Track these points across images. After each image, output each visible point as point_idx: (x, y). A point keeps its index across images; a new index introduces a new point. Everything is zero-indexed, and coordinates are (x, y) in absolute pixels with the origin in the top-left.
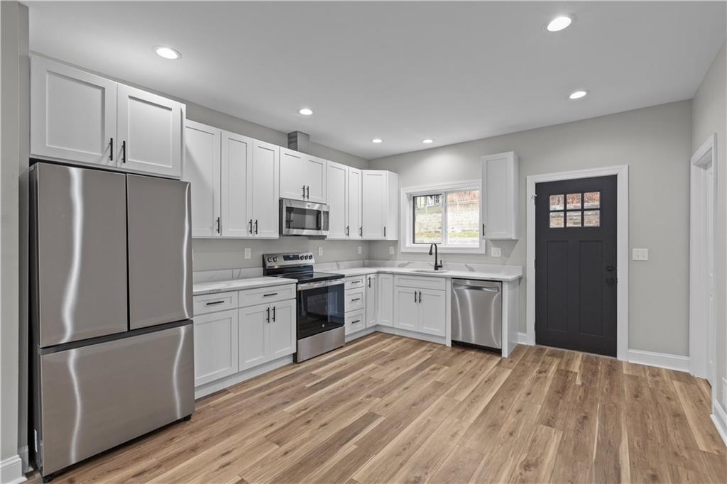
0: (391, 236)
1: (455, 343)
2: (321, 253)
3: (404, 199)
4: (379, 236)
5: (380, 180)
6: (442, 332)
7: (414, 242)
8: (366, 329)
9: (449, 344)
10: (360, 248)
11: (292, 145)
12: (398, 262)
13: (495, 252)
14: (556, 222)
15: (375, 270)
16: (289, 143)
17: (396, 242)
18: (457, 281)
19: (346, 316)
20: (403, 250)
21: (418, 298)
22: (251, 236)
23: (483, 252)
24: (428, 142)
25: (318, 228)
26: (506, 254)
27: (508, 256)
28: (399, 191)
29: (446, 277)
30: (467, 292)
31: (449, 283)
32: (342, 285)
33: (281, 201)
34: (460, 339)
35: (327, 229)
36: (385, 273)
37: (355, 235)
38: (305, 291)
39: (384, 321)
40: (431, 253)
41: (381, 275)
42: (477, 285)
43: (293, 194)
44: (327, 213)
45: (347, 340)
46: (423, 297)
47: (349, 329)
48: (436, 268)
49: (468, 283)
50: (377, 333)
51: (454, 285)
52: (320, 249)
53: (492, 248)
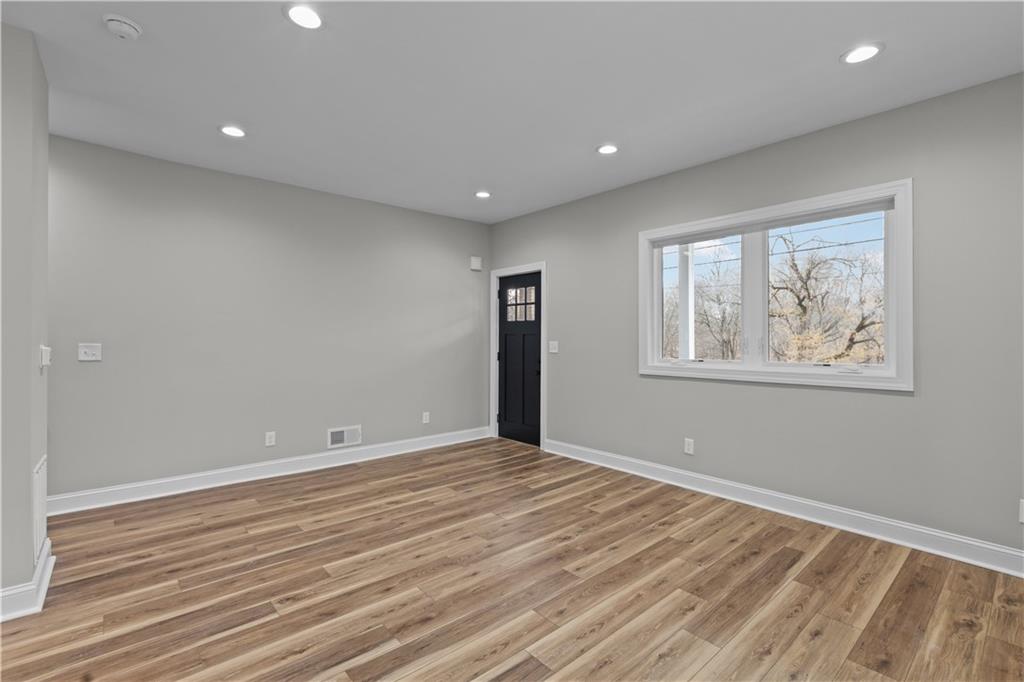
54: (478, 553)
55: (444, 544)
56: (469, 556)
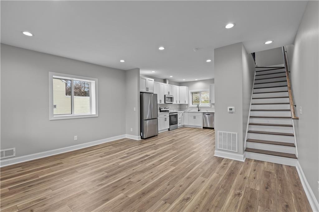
0: (187, 103)
1: (204, 128)
2: (170, 107)
3: (190, 93)
4: (184, 103)
5: (184, 88)
6: (201, 125)
7: (192, 104)
8: (182, 126)
9: (202, 128)
10: (178, 106)
11: (165, 82)
12: (188, 110)
15: (183, 111)
16: (164, 81)
17: (188, 104)
18: (204, 113)
19: (178, 122)
20: (190, 106)
21: (195, 117)
22: (160, 103)
24: (196, 80)
25: (171, 101)
28: (188, 92)
29: (201, 112)
30: (207, 116)
31: (202, 114)
32: (177, 115)
33: (165, 96)
34: (205, 126)
35: (173, 101)
36: (186, 112)
37: (178, 103)
38: (171, 115)
39: (185, 124)
40: (197, 107)
41: (185, 113)
42: (209, 114)
43: (166, 94)
44: (173, 98)
45: (178, 128)
46: (196, 118)
47: (179, 125)
48: (199, 111)
49: (207, 113)
50: (184, 127)
51: (203, 114)
52: (170, 106)
54: (134, 175)
55: (146, 177)
56: (136, 174)
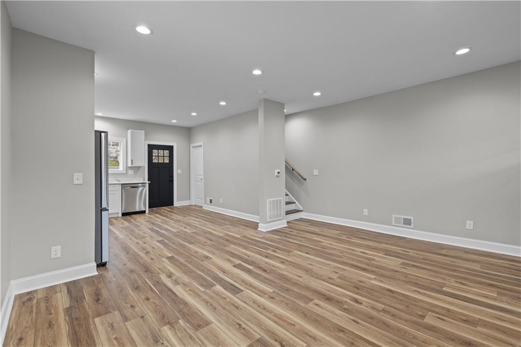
13: (131, 172)
14: (155, 161)
23: (125, 172)
26: (136, 173)
27: (137, 174)
53: (129, 171)
